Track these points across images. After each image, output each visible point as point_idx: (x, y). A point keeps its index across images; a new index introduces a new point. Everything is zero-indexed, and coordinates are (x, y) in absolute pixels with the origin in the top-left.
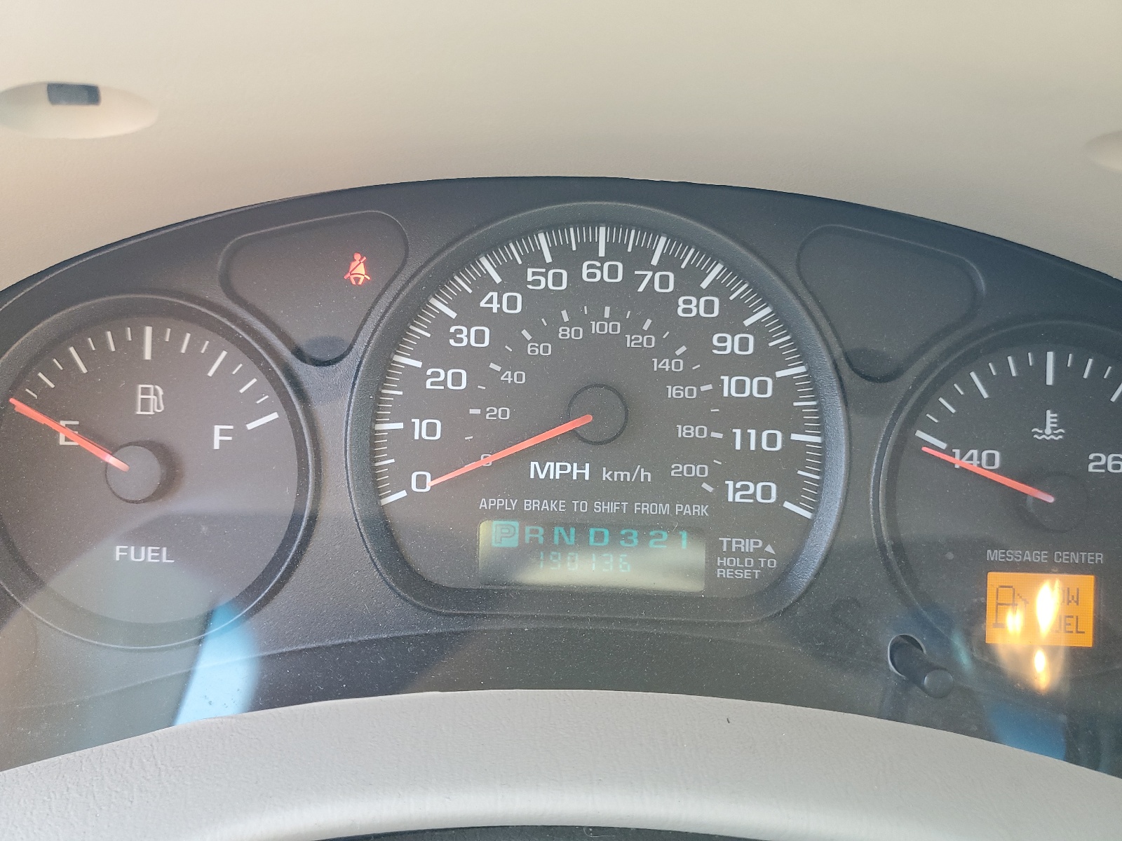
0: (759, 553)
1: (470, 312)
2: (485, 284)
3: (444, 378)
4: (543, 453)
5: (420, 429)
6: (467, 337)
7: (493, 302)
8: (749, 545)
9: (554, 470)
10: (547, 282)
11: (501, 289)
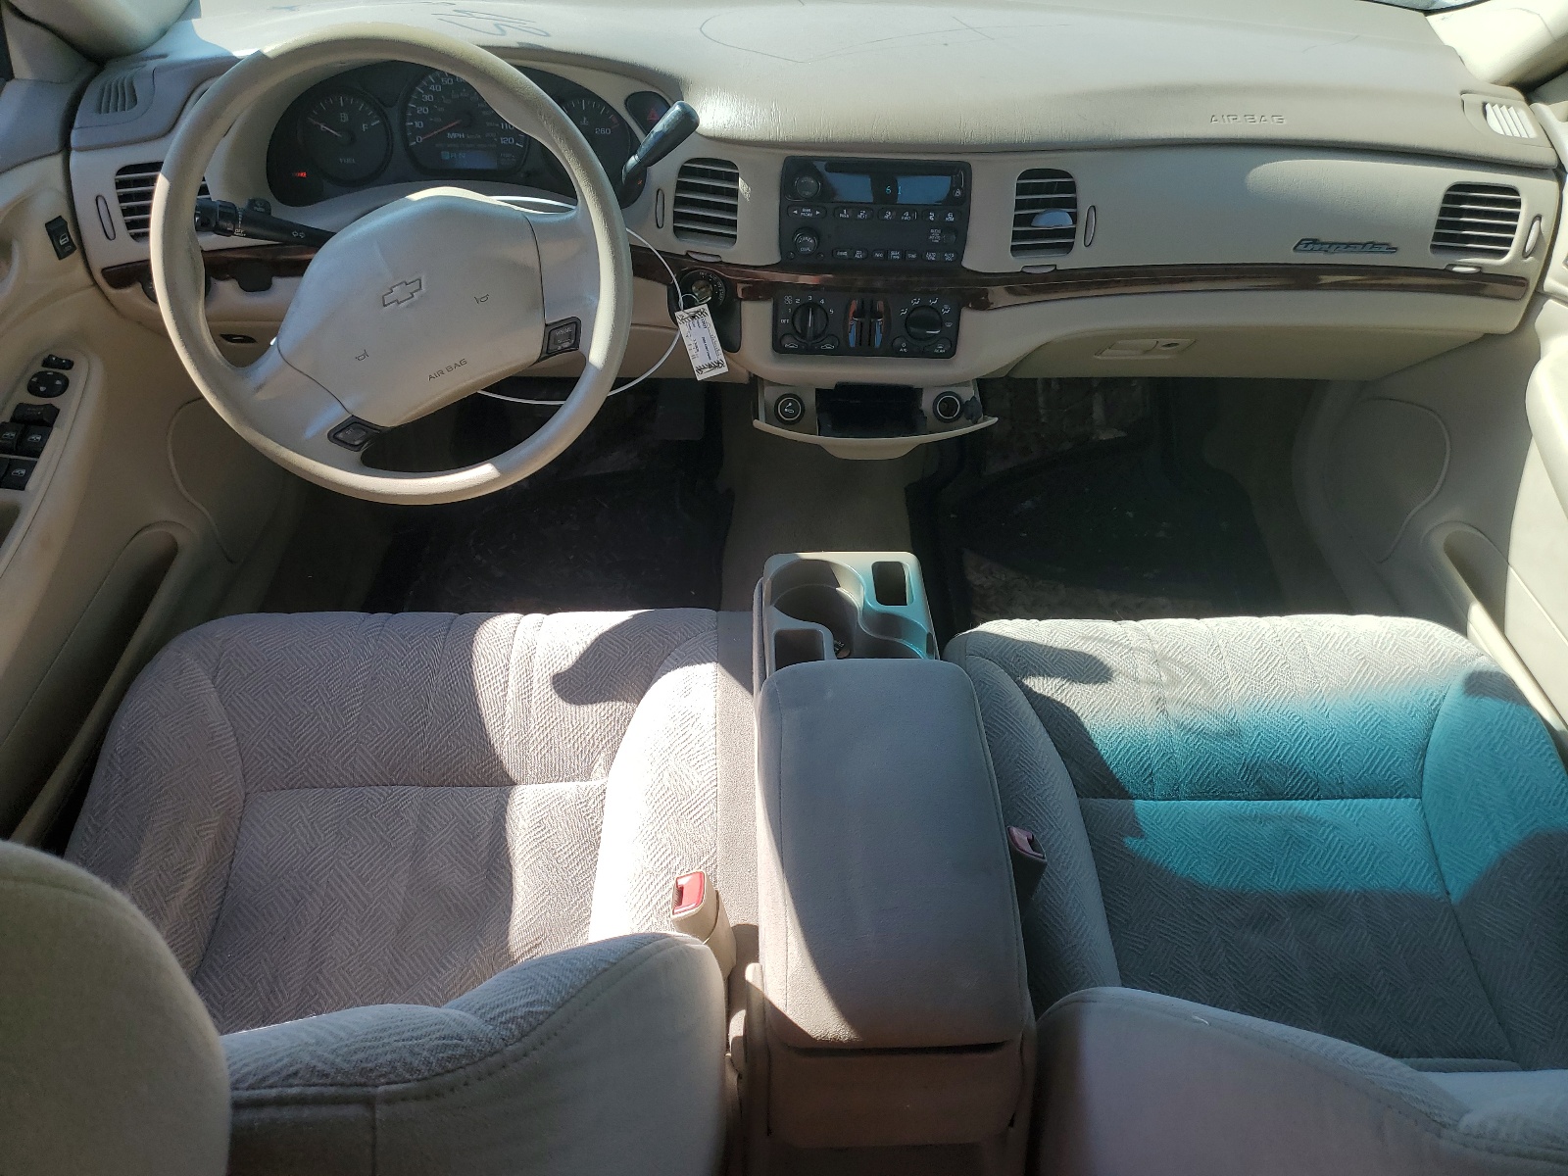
0: (511, 158)
1: (427, 91)
2: (430, 83)
3: (421, 110)
4: (450, 130)
5: (417, 124)
6: (427, 98)
7: (432, 88)
8: (508, 155)
9: (454, 135)
10: (447, 82)
11: (434, 84)
